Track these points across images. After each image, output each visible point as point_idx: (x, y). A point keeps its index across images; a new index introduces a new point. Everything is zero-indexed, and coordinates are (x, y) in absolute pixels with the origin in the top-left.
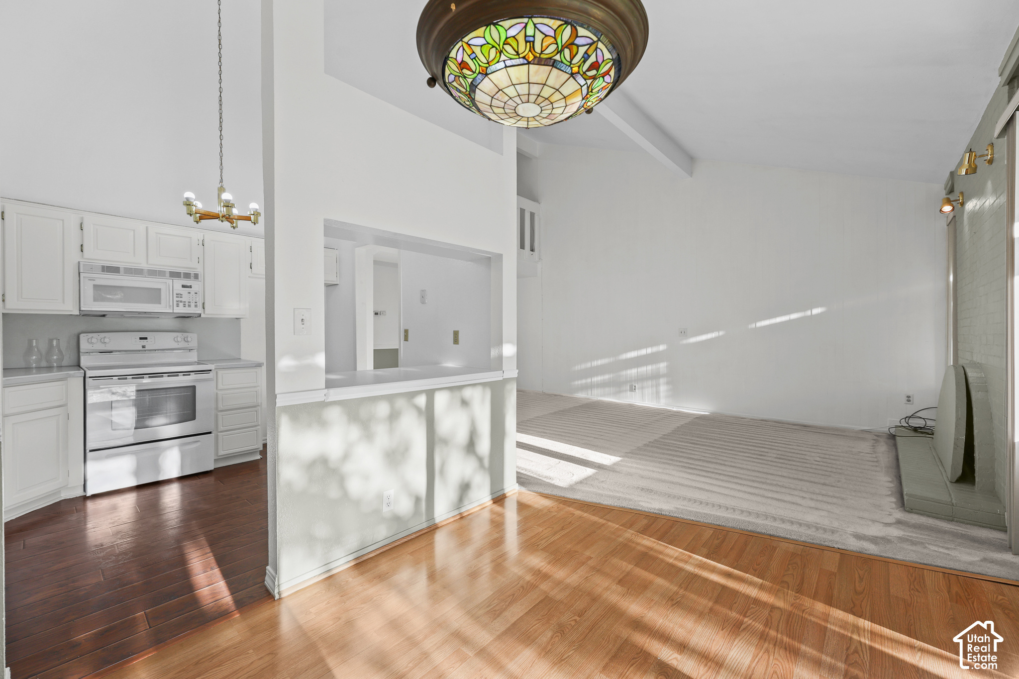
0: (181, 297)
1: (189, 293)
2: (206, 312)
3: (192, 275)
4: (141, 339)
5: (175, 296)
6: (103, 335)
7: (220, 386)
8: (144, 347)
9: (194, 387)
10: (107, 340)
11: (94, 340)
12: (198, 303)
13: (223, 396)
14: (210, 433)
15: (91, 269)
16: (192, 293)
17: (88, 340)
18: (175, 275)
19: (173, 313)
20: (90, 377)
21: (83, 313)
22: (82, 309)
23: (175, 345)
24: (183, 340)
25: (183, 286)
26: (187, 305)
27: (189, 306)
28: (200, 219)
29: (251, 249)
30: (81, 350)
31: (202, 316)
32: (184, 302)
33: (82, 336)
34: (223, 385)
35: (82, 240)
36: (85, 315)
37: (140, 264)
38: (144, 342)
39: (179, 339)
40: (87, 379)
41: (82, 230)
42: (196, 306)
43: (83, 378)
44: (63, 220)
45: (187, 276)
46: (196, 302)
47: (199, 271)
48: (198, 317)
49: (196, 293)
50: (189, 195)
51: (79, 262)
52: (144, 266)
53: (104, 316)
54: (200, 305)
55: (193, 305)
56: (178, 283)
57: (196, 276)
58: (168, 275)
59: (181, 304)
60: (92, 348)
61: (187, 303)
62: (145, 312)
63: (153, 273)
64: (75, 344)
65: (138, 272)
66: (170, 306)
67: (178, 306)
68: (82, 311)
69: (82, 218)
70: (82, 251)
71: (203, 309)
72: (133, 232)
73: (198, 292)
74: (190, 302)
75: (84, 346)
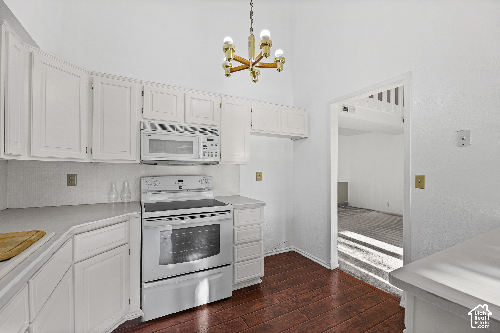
0: (206, 148)
1: (212, 145)
2: (222, 160)
3: (214, 131)
4: (179, 181)
5: (202, 147)
6: (155, 179)
7: (236, 224)
8: (180, 188)
9: (219, 225)
10: (158, 183)
11: (150, 183)
12: (217, 154)
13: (238, 231)
14: (229, 265)
15: (148, 126)
16: (214, 145)
17: (146, 182)
18: (203, 131)
19: (201, 161)
20: (146, 218)
21: (143, 162)
22: (142, 159)
23: (200, 186)
24: (205, 182)
25: (208, 140)
26: (210, 155)
27: (212, 155)
28: (231, 72)
29: (252, 110)
30: (142, 191)
31: (219, 163)
32: (209, 152)
33: (142, 179)
34: (238, 222)
35: (143, 105)
36: (144, 163)
37: (180, 122)
38: (180, 183)
39: (203, 182)
40: (143, 220)
41: (143, 96)
42: (216, 155)
43: (140, 218)
44: (131, 88)
45: (210, 131)
46: (216, 153)
47: (218, 128)
48: (216, 164)
49: (216, 145)
50: (228, 39)
51: (141, 122)
52: (183, 124)
53: (156, 164)
54: (218, 155)
55: (214, 155)
56: (205, 137)
57: (216, 132)
58: (198, 131)
59: (206, 154)
60: (149, 189)
61: (210, 153)
62: (183, 161)
63: (188, 129)
64: (138, 185)
65: (177, 129)
66: (199, 156)
67: (204, 156)
68: (142, 160)
69: (143, 87)
70: (143, 113)
71: (220, 158)
72: (175, 97)
73: (217, 144)
74: (212, 153)
75: (144, 187)
